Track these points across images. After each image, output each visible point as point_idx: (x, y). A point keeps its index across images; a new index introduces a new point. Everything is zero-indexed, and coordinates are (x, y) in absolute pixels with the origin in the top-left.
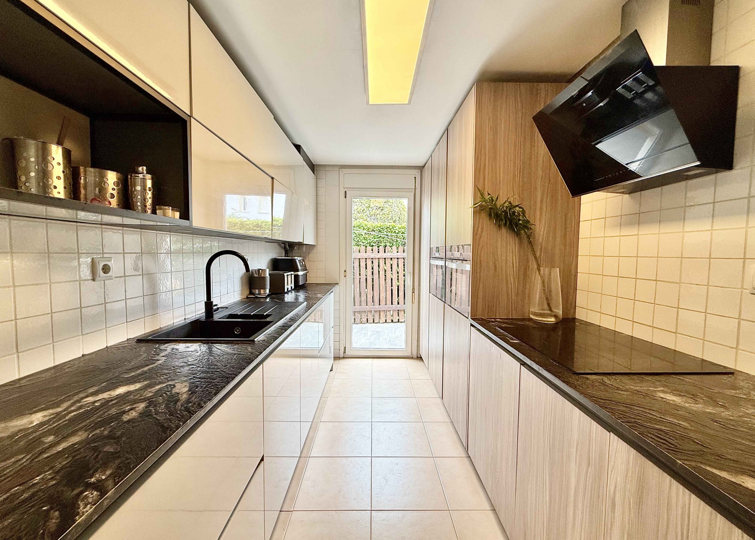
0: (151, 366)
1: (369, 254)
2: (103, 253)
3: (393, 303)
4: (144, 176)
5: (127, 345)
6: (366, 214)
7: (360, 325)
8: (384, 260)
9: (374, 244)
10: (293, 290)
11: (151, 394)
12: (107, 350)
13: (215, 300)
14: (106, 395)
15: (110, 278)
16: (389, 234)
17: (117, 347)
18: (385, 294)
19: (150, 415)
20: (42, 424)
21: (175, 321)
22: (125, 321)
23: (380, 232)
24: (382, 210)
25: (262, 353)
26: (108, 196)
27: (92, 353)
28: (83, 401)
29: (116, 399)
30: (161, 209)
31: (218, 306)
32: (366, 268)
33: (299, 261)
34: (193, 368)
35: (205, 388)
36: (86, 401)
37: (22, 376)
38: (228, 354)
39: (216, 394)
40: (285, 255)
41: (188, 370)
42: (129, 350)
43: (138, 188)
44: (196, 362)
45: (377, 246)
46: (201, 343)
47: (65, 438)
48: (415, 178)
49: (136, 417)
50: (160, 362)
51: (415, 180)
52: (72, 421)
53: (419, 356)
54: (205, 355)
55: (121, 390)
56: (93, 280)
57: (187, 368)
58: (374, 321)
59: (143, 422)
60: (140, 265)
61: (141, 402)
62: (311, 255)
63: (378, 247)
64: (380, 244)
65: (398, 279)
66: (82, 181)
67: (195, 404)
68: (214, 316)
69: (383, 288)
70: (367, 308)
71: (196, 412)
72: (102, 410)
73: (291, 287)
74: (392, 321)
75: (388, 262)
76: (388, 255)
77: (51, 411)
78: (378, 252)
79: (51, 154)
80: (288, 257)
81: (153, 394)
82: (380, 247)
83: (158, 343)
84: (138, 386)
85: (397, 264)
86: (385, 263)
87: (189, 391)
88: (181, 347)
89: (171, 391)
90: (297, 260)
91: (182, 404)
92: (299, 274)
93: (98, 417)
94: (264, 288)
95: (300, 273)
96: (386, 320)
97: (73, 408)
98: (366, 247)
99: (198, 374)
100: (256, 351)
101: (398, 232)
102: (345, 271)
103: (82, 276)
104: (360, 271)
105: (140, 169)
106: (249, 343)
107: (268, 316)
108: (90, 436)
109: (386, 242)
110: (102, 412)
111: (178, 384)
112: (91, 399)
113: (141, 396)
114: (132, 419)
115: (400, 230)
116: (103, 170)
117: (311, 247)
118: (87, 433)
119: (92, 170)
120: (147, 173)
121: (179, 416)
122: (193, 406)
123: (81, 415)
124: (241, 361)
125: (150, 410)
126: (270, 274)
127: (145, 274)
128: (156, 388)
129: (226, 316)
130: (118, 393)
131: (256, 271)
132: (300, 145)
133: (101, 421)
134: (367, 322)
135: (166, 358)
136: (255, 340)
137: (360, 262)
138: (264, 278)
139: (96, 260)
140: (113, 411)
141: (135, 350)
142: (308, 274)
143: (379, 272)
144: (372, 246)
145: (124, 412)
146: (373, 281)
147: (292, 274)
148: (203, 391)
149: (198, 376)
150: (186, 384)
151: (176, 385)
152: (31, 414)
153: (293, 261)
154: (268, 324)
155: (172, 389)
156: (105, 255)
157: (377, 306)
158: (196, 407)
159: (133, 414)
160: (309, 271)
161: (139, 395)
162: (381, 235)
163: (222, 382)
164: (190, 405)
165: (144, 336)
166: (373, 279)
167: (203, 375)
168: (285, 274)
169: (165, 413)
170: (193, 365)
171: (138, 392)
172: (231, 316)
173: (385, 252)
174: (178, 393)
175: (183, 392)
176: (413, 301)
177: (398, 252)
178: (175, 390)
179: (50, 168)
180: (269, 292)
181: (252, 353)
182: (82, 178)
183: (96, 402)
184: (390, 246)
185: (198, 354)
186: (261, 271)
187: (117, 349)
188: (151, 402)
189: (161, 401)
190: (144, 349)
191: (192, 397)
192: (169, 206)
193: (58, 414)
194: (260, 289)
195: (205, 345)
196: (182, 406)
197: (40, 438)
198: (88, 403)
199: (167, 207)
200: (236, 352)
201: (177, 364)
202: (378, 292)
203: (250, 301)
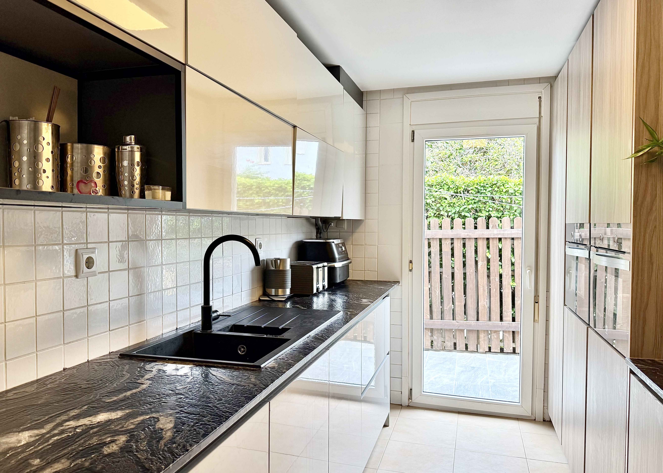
0: (134, 391)
1: (459, 232)
2: (87, 243)
3: (504, 319)
4: (131, 147)
5: (109, 360)
6: (456, 161)
7: (442, 352)
8: (485, 242)
9: (467, 214)
10: (327, 290)
11: (133, 427)
12: (88, 366)
13: (215, 304)
14: (85, 421)
15: (94, 274)
16: (496, 197)
17: (99, 362)
18: (488, 301)
19: (130, 452)
20: (28, 445)
21: (165, 331)
22: (108, 330)
23: (478, 192)
24: (485, 152)
25: (268, 386)
26: (94, 175)
27: (74, 368)
28: (65, 424)
29: (97, 427)
30: (150, 189)
31: (218, 313)
32: (453, 255)
33: (336, 245)
34: (181, 398)
35: (193, 426)
36: (68, 425)
37: (9, 387)
38: (223, 382)
39: (205, 435)
40: (317, 236)
41: (175, 401)
42: (112, 368)
43: (126, 163)
44: (184, 390)
45: (473, 217)
46: (194, 365)
47: (49, 463)
48: (540, 98)
49: (117, 451)
50: (144, 386)
51: (540, 102)
52: (56, 445)
53: (547, 419)
54: (196, 383)
55: (102, 417)
56: (77, 276)
57: (174, 398)
58: (467, 348)
59: (123, 459)
60: (126, 256)
61: (122, 435)
62: (356, 235)
63: (475, 219)
64: (479, 214)
65: (513, 276)
66: (69, 160)
67: (179, 445)
68: (213, 326)
69: (484, 290)
70: (455, 324)
71: (180, 455)
72: (84, 438)
73: (324, 287)
74: (502, 350)
75: (494, 245)
76: (493, 233)
77: (36, 432)
78: (476, 228)
79: (41, 134)
80: (320, 238)
81: (135, 426)
82: (479, 219)
83: (143, 361)
84: (118, 414)
85: (510, 249)
86: (488, 248)
87: (175, 427)
88: (170, 368)
89: (154, 425)
90: (333, 244)
91: (165, 443)
92: (336, 266)
93: (80, 446)
94: (283, 287)
95: (338, 265)
96: (490, 348)
97: (56, 432)
98: (453, 219)
99: (186, 408)
100: (261, 383)
101: (513, 192)
102: (411, 262)
103: (66, 272)
104: (441, 261)
105: (128, 138)
106: (253, 370)
107: (285, 330)
108: (72, 466)
109: (491, 209)
110: (82, 441)
111: (162, 418)
112: (72, 423)
113: (123, 427)
114: (112, 453)
115: (516, 189)
116: (90, 145)
117: (355, 223)
118: (69, 461)
119: (79, 146)
120: (136, 143)
121: (162, 458)
122: (177, 448)
123: (64, 440)
124: (239, 395)
125: (130, 445)
126: (292, 266)
127: (131, 269)
128: (138, 419)
129: (228, 327)
130: (100, 421)
131: (271, 261)
132: (339, 66)
133: (82, 450)
134: (455, 348)
135: (151, 382)
136: (262, 366)
137: (441, 245)
138: (284, 272)
139: (80, 252)
140: (94, 441)
141: (117, 367)
142: (350, 265)
143: (476, 262)
144: (465, 217)
145: (105, 444)
146: (465, 278)
147: (324, 266)
148: (189, 431)
149: (185, 410)
150: (171, 418)
151: (160, 418)
152: (19, 432)
153: (328, 246)
154: (282, 343)
155: (156, 422)
156: (90, 246)
157: (472, 322)
158: (181, 449)
159: (114, 448)
160: (353, 260)
161: (120, 426)
162: (481, 198)
163: (213, 421)
164: (174, 445)
165: (128, 350)
166: (465, 274)
167: (191, 409)
168: (314, 267)
169: (147, 451)
170: (181, 394)
171: (120, 422)
172: (235, 328)
173: (488, 228)
174: (162, 429)
175: (168, 428)
176: (536, 318)
177: (512, 228)
178: (159, 425)
179: (40, 151)
180: (291, 293)
181: (255, 385)
182: (69, 156)
183: (77, 427)
184: (498, 218)
185: (188, 380)
186: (279, 261)
187: (98, 364)
188: (132, 435)
189: (143, 437)
190: (127, 367)
191: (177, 436)
192: (159, 185)
193: (43, 435)
194: (277, 288)
195: (198, 368)
196: (165, 446)
197: (29, 459)
198: (69, 428)
199: (156, 187)
200: (235, 382)
201: (163, 391)
202: (475, 297)
203: (264, 306)
